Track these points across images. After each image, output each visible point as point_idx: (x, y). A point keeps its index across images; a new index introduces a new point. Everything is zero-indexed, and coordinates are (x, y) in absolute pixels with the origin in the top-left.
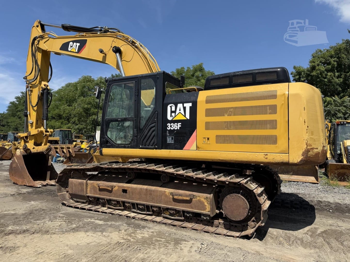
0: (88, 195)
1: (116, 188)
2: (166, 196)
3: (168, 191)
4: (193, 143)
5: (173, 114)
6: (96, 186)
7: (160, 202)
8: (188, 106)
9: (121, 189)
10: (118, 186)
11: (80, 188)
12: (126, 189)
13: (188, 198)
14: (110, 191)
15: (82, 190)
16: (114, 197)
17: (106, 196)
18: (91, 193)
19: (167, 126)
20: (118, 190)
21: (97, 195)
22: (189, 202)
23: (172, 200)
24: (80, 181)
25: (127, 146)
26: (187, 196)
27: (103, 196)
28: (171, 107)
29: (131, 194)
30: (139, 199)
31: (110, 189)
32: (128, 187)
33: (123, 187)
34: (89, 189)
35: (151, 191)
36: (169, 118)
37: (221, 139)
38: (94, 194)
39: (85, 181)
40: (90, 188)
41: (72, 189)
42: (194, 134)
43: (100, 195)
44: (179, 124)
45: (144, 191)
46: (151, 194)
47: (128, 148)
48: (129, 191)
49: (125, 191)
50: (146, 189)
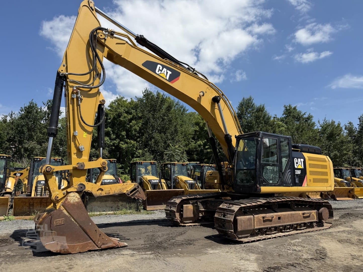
0: (255, 228)
1: (275, 217)
2: (300, 216)
3: (301, 212)
4: (306, 182)
5: (297, 164)
6: (260, 218)
7: (298, 221)
8: (302, 160)
9: (277, 217)
10: (276, 215)
11: (249, 224)
12: (280, 216)
13: (308, 215)
14: (270, 221)
15: (251, 225)
16: (274, 224)
17: (268, 225)
18: (257, 226)
19: (295, 172)
20: (276, 218)
21: (262, 226)
22: (309, 217)
23: (302, 217)
24: (248, 217)
25: (276, 184)
26: (308, 213)
27: (267, 225)
28: (296, 160)
29: (283, 219)
30: (288, 222)
31: (271, 219)
32: (282, 215)
33: (279, 215)
34: (255, 223)
35: (293, 214)
36: (296, 167)
37: (315, 181)
38: (260, 226)
39: (252, 216)
40: (257, 222)
41: (241, 226)
42: (306, 177)
43: (264, 225)
44: (300, 171)
45: (290, 215)
46: (293, 217)
47: (277, 186)
48: (282, 217)
49: (279, 218)
50: (291, 214)
